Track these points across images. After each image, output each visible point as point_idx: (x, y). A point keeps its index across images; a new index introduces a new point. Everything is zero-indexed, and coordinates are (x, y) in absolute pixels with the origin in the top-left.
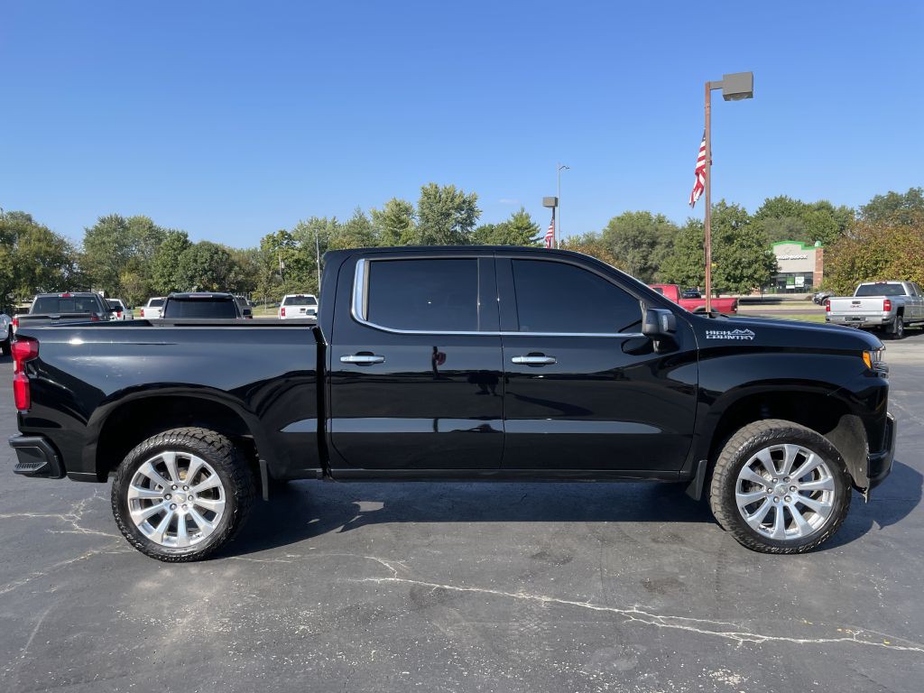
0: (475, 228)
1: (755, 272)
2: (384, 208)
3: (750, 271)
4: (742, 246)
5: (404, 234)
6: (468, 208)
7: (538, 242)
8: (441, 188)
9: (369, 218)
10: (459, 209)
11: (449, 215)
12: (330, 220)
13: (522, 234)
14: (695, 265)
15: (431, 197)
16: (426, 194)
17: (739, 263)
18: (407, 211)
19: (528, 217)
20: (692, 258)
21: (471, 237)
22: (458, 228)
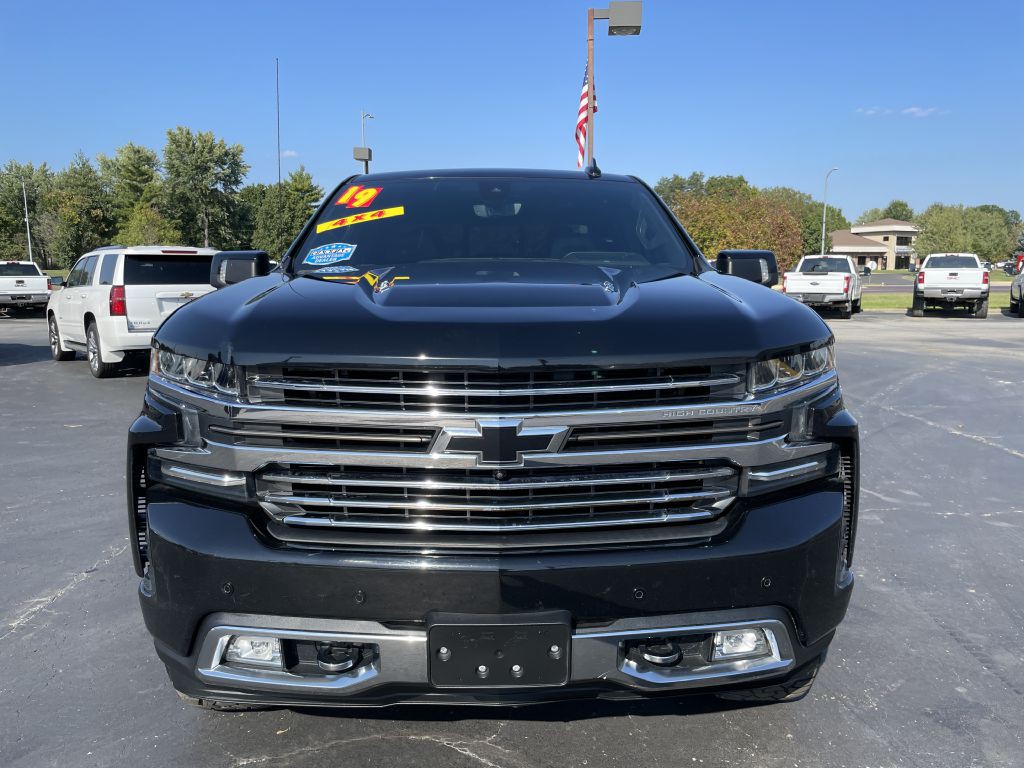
0: (241, 187)
2: (117, 154)
5: (146, 190)
6: (232, 163)
8: (195, 134)
9: (97, 167)
10: (220, 162)
11: (207, 169)
12: (37, 166)
13: (303, 198)
15: (182, 145)
16: (174, 140)
18: (149, 160)
19: (309, 178)
21: (237, 197)
22: (219, 187)
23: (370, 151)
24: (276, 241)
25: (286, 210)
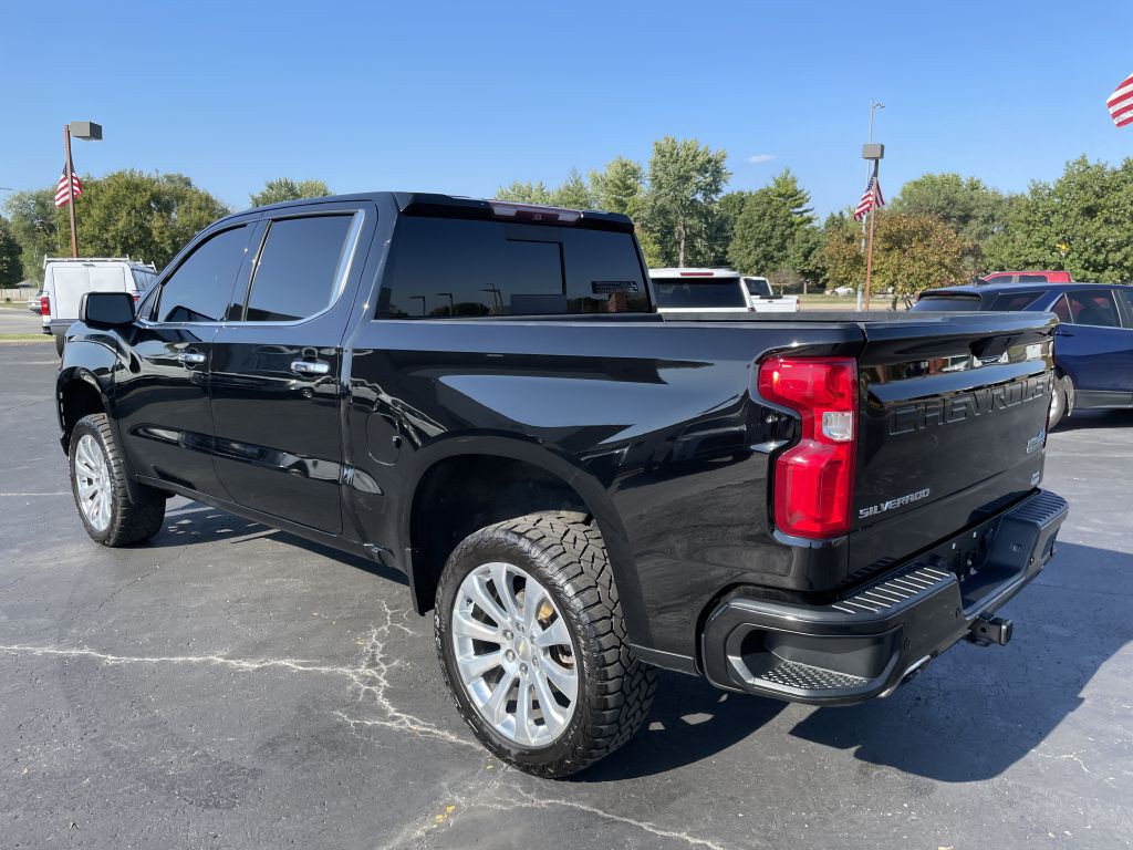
0: (720, 195)
1: (1126, 259)
2: (609, 172)
3: (1119, 256)
4: (1107, 221)
5: (630, 204)
6: (713, 169)
7: (805, 215)
8: (680, 143)
9: (587, 183)
10: (702, 170)
11: (688, 179)
12: (535, 186)
13: (785, 204)
14: (1038, 247)
15: (667, 155)
16: (661, 152)
17: (1103, 245)
18: (634, 173)
19: (794, 181)
20: (1036, 237)
21: (716, 207)
22: (699, 197)
23: (883, 147)
24: (754, 252)
25: (767, 218)
